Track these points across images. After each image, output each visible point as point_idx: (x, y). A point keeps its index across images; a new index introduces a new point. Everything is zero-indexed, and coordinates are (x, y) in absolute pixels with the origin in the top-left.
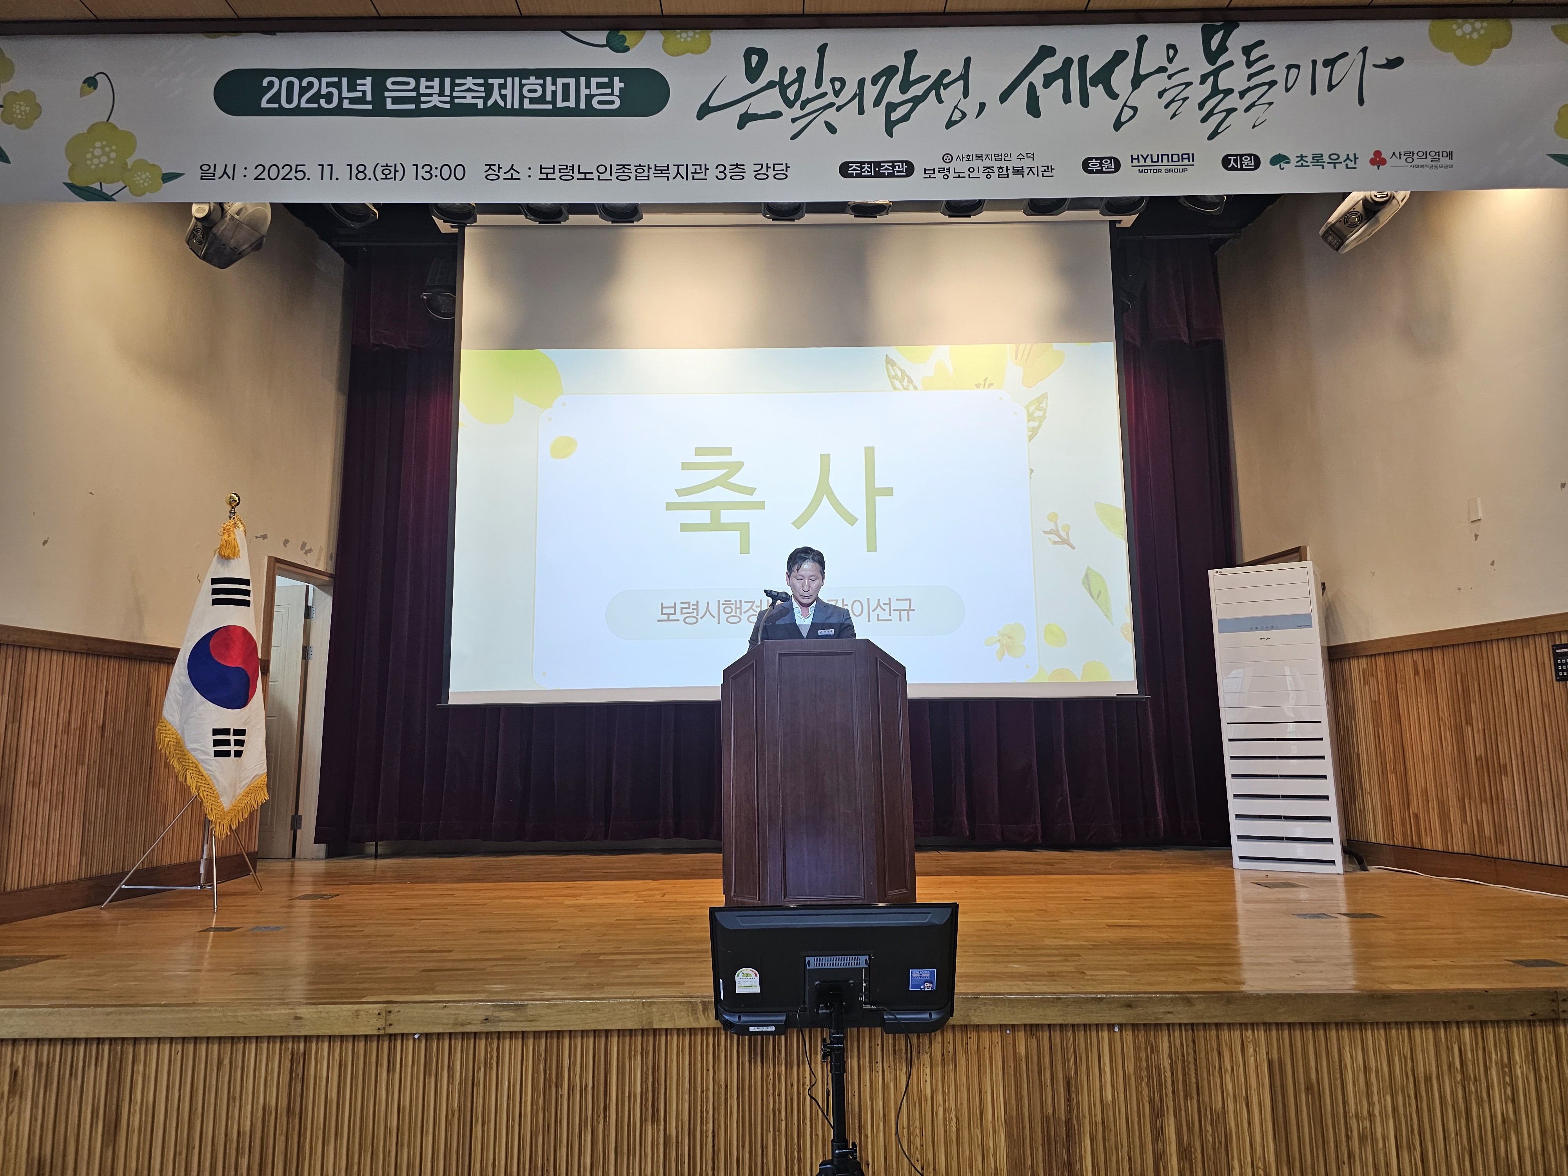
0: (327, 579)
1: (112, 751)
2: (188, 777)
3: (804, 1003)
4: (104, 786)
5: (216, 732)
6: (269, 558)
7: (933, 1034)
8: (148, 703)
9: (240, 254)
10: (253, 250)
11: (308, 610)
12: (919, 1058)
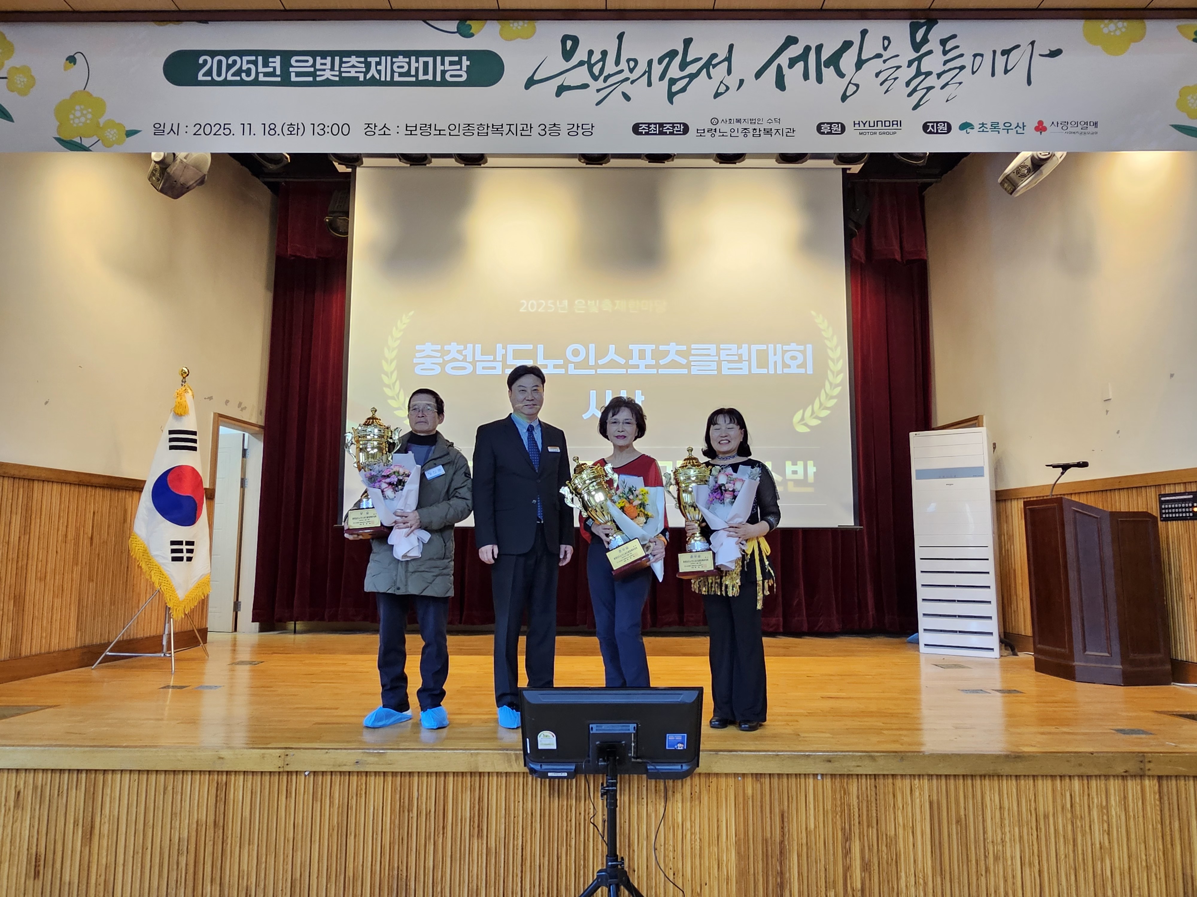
0: (257, 429)
1: (99, 555)
2: (153, 576)
3: (589, 756)
4: (93, 581)
5: (173, 543)
6: (215, 414)
7: (684, 780)
8: (125, 521)
9: (188, 188)
10: (198, 185)
11: (244, 451)
12: (673, 796)
